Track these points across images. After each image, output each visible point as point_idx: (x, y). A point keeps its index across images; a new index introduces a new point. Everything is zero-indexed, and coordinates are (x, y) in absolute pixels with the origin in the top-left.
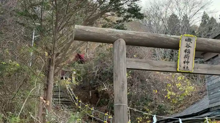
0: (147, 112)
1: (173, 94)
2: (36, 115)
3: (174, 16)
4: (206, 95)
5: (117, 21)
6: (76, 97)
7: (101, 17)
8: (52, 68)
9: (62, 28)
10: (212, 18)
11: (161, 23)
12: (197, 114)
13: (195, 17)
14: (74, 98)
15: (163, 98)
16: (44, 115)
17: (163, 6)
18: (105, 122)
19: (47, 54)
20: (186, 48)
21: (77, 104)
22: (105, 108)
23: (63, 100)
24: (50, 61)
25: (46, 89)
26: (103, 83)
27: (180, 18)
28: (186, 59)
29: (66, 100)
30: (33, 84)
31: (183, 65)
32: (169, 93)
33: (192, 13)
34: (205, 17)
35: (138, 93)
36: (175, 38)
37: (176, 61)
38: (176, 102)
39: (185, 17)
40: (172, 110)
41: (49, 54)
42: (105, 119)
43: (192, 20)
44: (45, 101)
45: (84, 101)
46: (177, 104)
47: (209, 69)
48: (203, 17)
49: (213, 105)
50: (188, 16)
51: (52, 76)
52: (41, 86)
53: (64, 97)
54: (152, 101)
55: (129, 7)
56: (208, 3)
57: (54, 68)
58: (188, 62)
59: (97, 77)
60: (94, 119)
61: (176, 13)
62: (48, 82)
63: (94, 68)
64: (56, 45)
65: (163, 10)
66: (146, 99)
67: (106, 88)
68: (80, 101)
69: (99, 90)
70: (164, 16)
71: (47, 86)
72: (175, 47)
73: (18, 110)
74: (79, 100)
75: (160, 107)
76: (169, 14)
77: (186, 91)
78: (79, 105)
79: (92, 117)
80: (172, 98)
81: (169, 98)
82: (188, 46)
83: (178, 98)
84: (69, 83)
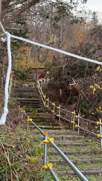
6: (44, 95)
18: (72, 122)
21: (45, 103)
22: (74, 105)
26: (73, 79)
29: (36, 99)
42: (72, 119)
53: (34, 97)
60: (61, 119)
67: (75, 83)
68: (48, 100)
74: (46, 98)
78: (47, 104)
79: (59, 117)
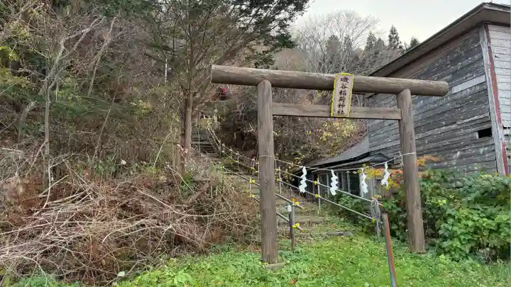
0: (299, 156)
1: (330, 134)
2: (174, 163)
3: (333, 38)
4: (366, 135)
5: (263, 52)
6: (219, 140)
7: (245, 46)
8: (190, 110)
9: (198, 62)
10: (380, 40)
11: (318, 47)
12: (355, 159)
13: (359, 40)
14: (217, 141)
15: (317, 139)
16: (182, 165)
17: (320, 26)
19: (182, 94)
20: (341, 89)
21: (220, 148)
22: (252, 152)
23: (204, 143)
24: (187, 102)
25: (184, 135)
26: (250, 124)
27: (342, 40)
28: (341, 102)
29: (207, 143)
30: (167, 128)
31: (337, 109)
32: (325, 133)
33: (355, 34)
34: (371, 38)
35: (289, 135)
36: (329, 77)
37: (330, 104)
38: (332, 145)
39: (347, 38)
40: (328, 153)
41: (185, 94)
43: (356, 43)
44: (183, 149)
45: (228, 145)
46: (334, 146)
47: (367, 112)
48: (369, 39)
49: (373, 149)
50: (351, 38)
51: (189, 118)
52: (178, 131)
53: (205, 140)
54: (304, 143)
55: (278, 34)
56: (375, 22)
57: (191, 111)
58: (343, 106)
59: (242, 116)
61: (337, 34)
62: (185, 126)
63: (238, 106)
64: (193, 83)
65: (321, 31)
66: (298, 141)
67: (253, 130)
68: (223, 145)
69: (245, 132)
70: (322, 37)
71: (184, 131)
72: (329, 87)
73: (154, 158)
74: (222, 143)
75: (314, 150)
76: (328, 35)
77: (345, 132)
78: (222, 149)
80: (327, 140)
81: (325, 139)
82: (344, 87)
83: (336, 139)
84: (210, 123)
